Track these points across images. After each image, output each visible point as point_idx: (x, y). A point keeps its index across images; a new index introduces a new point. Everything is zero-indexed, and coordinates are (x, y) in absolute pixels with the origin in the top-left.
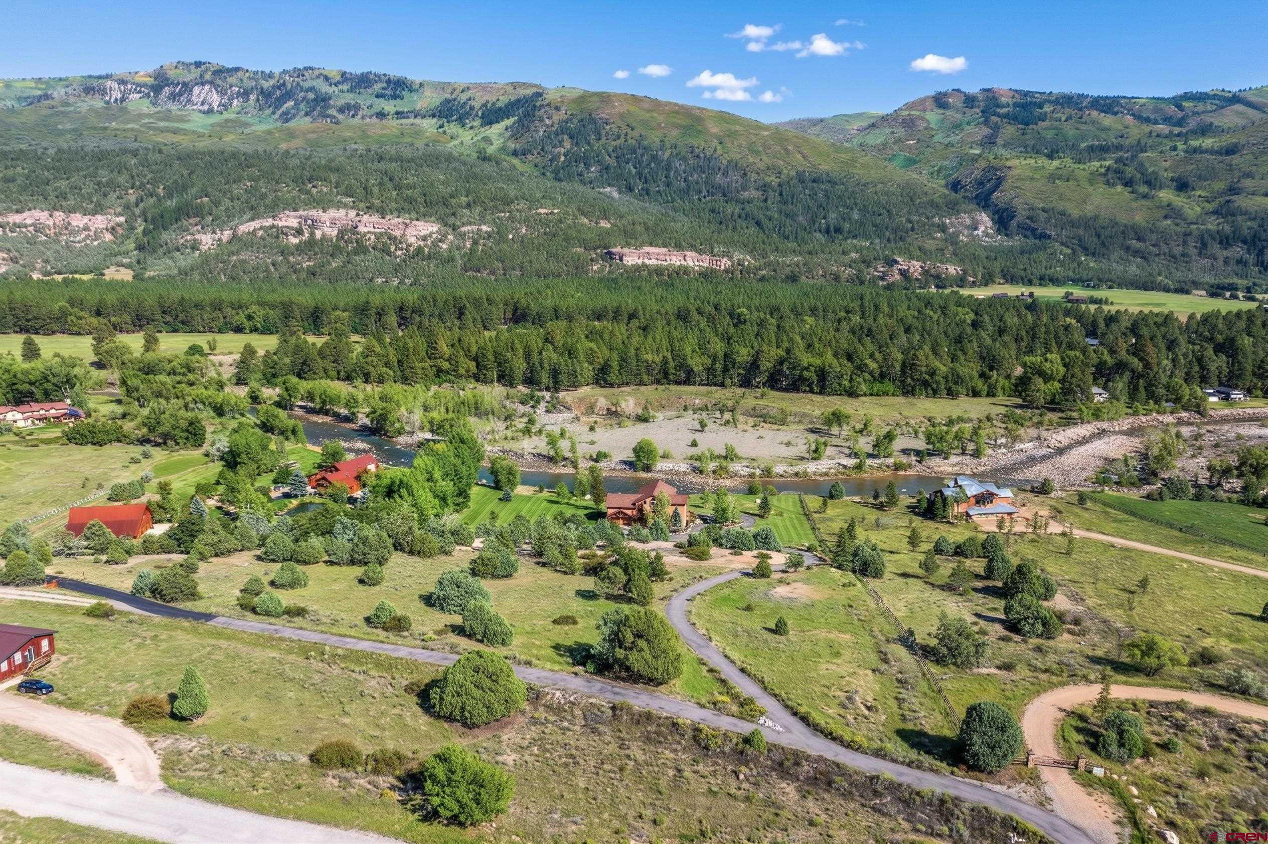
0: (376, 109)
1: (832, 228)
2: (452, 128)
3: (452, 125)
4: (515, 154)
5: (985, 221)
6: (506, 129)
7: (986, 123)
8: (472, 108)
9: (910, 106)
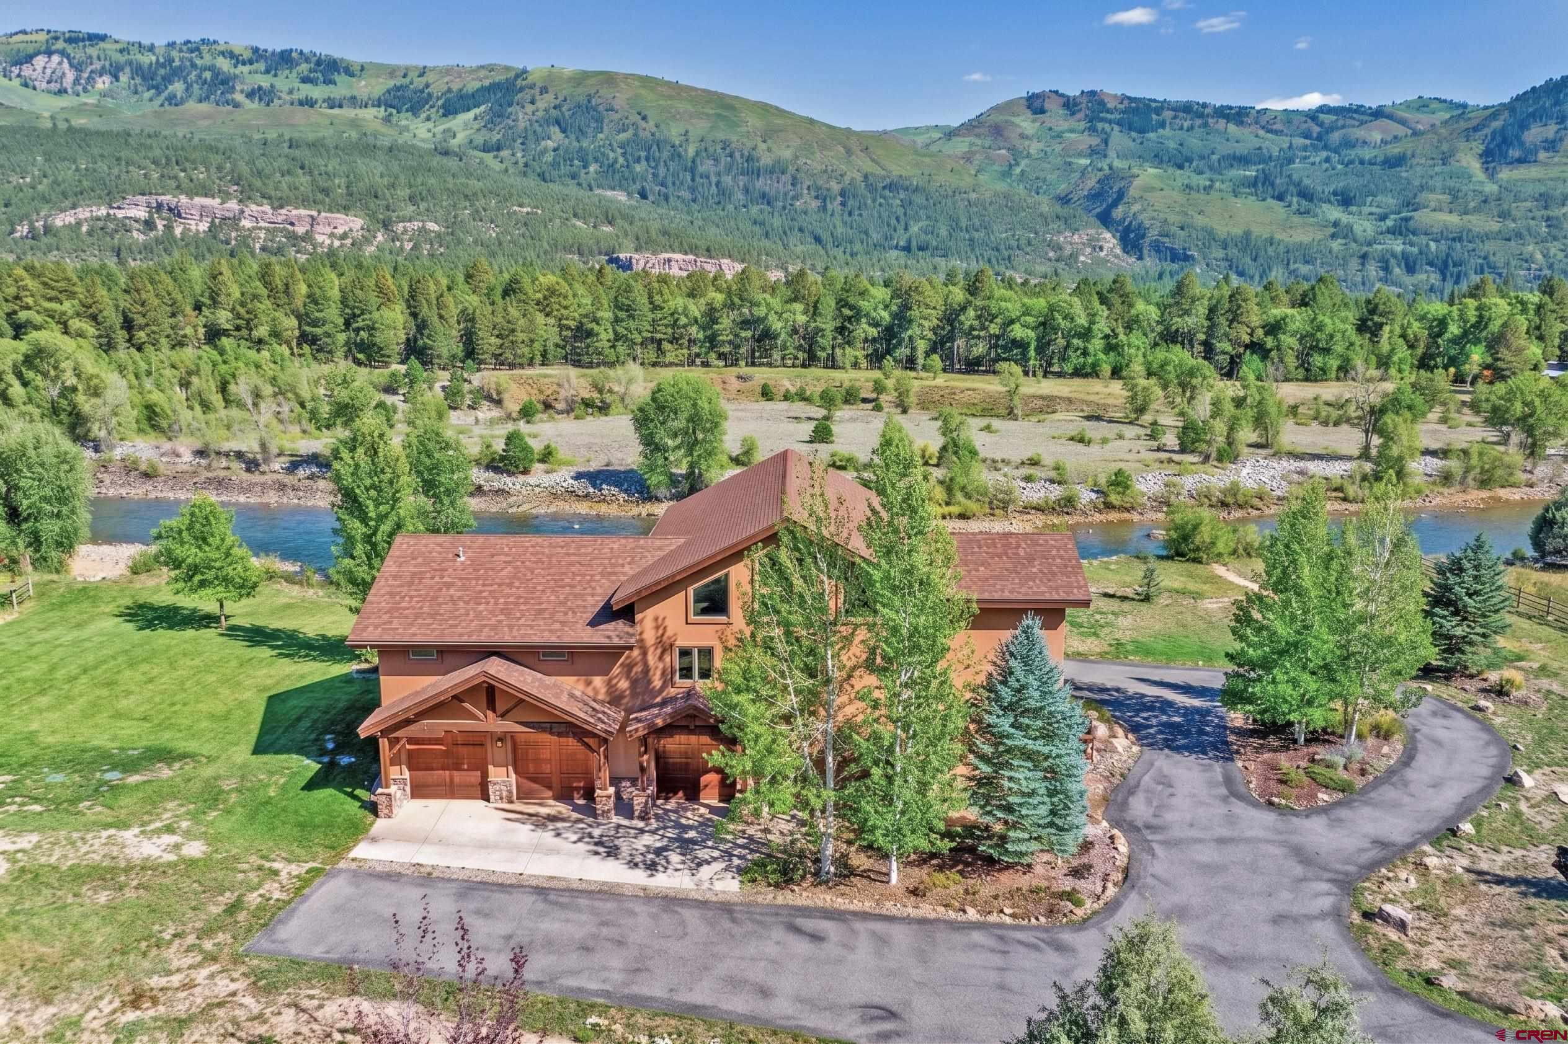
0: (302, 95)
1: (914, 244)
2: (404, 119)
3: (403, 115)
4: (486, 149)
5: (1109, 240)
6: (476, 119)
7: (1092, 130)
8: (430, 95)
9: (996, 109)
